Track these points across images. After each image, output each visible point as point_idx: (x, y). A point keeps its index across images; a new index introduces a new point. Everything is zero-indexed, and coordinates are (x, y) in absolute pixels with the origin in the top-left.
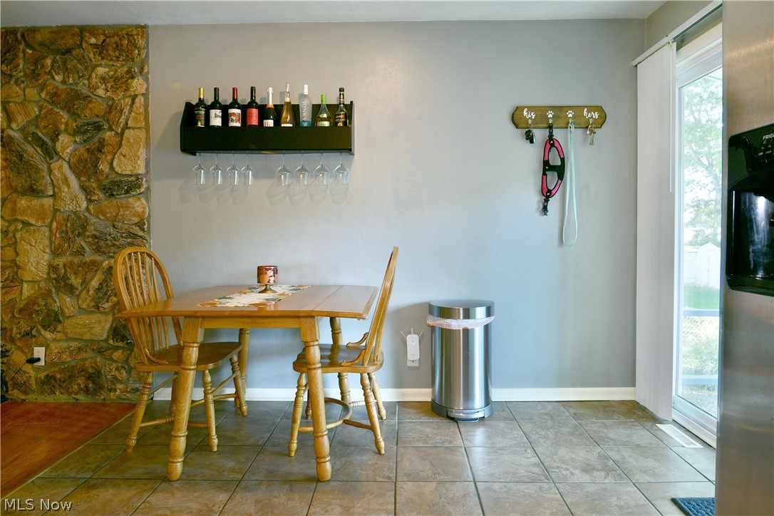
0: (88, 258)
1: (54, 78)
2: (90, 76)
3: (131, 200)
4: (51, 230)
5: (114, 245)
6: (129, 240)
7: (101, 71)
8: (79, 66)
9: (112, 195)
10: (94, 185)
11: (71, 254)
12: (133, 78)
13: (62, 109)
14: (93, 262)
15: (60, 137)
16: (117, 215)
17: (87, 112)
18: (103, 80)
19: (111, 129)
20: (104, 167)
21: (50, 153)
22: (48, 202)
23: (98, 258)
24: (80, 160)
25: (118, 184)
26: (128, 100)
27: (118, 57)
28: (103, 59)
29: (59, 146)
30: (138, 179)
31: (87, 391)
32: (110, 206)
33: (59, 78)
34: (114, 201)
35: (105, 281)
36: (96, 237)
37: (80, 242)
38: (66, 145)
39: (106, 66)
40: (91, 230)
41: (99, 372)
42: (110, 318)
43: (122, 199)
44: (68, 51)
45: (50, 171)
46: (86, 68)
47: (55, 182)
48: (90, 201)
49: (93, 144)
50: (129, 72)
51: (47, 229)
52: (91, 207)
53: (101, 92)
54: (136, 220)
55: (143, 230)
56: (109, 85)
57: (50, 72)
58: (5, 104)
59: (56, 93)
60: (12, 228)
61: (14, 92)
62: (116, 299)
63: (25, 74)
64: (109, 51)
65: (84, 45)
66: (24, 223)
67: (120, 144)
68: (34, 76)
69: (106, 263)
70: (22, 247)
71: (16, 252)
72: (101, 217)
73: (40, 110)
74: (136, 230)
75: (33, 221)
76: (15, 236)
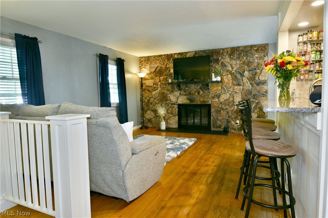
1: (244, 58)
2: (253, 57)
3: (263, 86)
4: (242, 93)
5: (259, 97)
7: (256, 56)
8: (250, 55)
9: (259, 85)
10: (254, 83)
12: (265, 57)
13: (246, 65)
14: (253, 101)
15: (245, 72)
16: (260, 90)
17: (253, 66)
18: (257, 58)
19: (258, 69)
20: (257, 78)
21: (242, 75)
22: (241, 87)
23: (254, 100)
24: (250, 77)
25: (261, 83)
26: (263, 62)
27: (261, 52)
28: (257, 53)
29: (245, 74)
30: (266, 81)
32: (258, 88)
33: (245, 58)
34: (259, 86)
35: (256, 105)
36: (254, 95)
37: (249, 96)
38: (246, 73)
39: (257, 54)
40: (253, 93)
42: (257, 114)
43: (261, 86)
44: (247, 51)
45: (243, 80)
46: (252, 55)
47: (244, 82)
48: (252, 87)
49: (254, 73)
50: (264, 55)
51: (241, 93)
52: (253, 88)
53: (256, 61)
54: (265, 91)
55: (266, 93)
56: (258, 59)
57: (243, 57)
58: (231, 65)
59: (244, 62)
60: (232, 93)
61: (234, 62)
62: (258, 110)
63: (236, 58)
64: (259, 51)
65: (252, 50)
66: (235, 92)
67: (261, 73)
68: (239, 58)
69: (256, 101)
70: (235, 98)
71: (234, 99)
72: (255, 90)
73: (240, 66)
74: (265, 93)
75: (238, 92)
76: (233, 95)
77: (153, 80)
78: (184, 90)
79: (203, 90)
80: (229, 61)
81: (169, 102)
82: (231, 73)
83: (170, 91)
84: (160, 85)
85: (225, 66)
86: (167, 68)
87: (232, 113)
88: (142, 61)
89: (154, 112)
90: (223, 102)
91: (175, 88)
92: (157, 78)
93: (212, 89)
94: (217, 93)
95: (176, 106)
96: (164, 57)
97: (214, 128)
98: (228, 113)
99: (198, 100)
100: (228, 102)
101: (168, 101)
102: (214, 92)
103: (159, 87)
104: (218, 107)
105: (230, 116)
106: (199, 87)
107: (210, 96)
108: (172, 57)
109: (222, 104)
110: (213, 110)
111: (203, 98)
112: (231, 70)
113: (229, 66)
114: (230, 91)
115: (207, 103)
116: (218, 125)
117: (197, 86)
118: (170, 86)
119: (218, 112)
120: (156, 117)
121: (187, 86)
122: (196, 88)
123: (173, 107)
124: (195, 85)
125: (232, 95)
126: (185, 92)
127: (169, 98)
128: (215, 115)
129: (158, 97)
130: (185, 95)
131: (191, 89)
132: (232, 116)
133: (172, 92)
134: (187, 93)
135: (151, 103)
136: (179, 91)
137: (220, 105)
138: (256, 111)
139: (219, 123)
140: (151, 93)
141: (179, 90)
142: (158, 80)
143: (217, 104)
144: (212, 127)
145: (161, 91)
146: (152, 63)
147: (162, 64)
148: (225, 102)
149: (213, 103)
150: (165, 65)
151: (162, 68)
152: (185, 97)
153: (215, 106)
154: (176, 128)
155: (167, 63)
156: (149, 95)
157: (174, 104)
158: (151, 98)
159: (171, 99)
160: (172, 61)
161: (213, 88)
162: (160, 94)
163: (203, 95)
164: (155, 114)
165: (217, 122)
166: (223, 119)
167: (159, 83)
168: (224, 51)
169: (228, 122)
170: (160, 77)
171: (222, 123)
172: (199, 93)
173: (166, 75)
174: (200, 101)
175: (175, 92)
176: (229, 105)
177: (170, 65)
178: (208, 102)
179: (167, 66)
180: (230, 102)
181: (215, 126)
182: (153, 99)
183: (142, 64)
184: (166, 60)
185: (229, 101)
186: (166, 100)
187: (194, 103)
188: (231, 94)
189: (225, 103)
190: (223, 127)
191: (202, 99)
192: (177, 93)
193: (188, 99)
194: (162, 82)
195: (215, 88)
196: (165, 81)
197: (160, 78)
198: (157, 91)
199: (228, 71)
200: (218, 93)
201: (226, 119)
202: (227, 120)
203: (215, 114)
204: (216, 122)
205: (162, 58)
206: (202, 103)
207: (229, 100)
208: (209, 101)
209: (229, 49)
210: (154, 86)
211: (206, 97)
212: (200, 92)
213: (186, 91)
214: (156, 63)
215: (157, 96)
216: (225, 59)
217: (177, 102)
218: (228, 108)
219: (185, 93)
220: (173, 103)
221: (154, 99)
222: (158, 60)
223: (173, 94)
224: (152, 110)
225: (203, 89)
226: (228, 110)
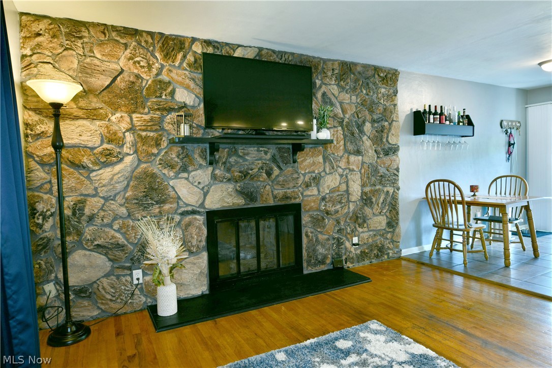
0: (377, 187)
1: (362, 92)
2: (378, 92)
3: (394, 157)
4: (361, 173)
5: (388, 180)
6: (394, 177)
7: (383, 90)
8: (373, 87)
9: (388, 154)
10: (380, 149)
11: (370, 186)
13: (366, 109)
14: (379, 189)
15: (366, 124)
16: (390, 164)
17: (378, 112)
18: (383, 95)
19: (386, 121)
20: (384, 140)
21: (362, 132)
22: (360, 158)
23: (381, 187)
24: (375, 136)
25: (390, 149)
26: (393, 106)
27: (391, 85)
28: (383, 84)
29: (365, 129)
30: (398, 146)
31: (377, 256)
32: (387, 160)
33: (365, 92)
34: (388, 157)
35: (385, 198)
36: (381, 176)
37: (373, 179)
38: (368, 127)
39: (384, 88)
40: (380, 173)
41: (383, 246)
42: (385, 217)
43: (392, 156)
44: (369, 78)
45: (362, 142)
46: (376, 88)
47: (365, 147)
48: (378, 157)
49: (380, 128)
51: (359, 172)
52: (378, 161)
53: (382, 101)
54: (396, 167)
55: (398, 172)
56: (385, 98)
57: (361, 89)
58: (341, 103)
59: (365, 100)
60: (345, 173)
61: (345, 97)
62: (387, 207)
63: (350, 88)
64: (387, 81)
65: (376, 76)
66: (350, 170)
67: (390, 128)
68: (354, 89)
69: (385, 190)
70: (351, 183)
71: (347, 186)
72: (382, 166)
73: (356, 109)
74: (396, 172)
75: (355, 169)
76: (347, 177)
77: (98, 123)
78: (224, 163)
79: (281, 164)
80: (336, 93)
81: (174, 205)
82: (341, 123)
83: (178, 168)
84: (134, 144)
85: (332, 104)
86: (161, 86)
87: (345, 221)
88: (39, 35)
89: (106, 255)
90: (327, 196)
91: (196, 156)
92: (118, 115)
93: (302, 161)
94: (314, 172)
95: (201, 219)
96: (150, 40)
97: (310, 268)
98: (338, 223)
99: (270, 195)
100: (338, 195)
101: (171, 203)
102: (307, 171)
103: (126, 150)
104: (319, 210)
105: (343, 229)
106: (269, 156)
107: (300, 182)
108: (181, 49)
109: (327, 200)
110: (305, 219)
111: (283, 186)
112: (342, 116)
113: (338, 104)
114: (340, 167)
115: (293, 201)
116: (320, 257)
117: (266, 153)
118: (177, 149)
119: (318, 222)
120: (120, 272)
121: (236, 153)
122: (260, 159)
123: (189, 225)
124: (258, 151)
125: (344, 177)
126: (228, 170)
127: (172, 193)
128: (312, 233)
129: (126, 189)
130: (229, 180)
131: (247, 160)
132: (346, 229)
133: (184, 169)
134: (236, 174)
135: (91, 218)
136: (210, 169)
137: (323, 204)
138: (384, 211)
139: (321, 251)
140: (88, 178)
141: (211, 163)
142: (124, 125)
143: (314, 201)
144: (305, 265)
145: (138, 165)
146: (91, 51)
147: (143, 67)
148: (331, 195)
149: (306, 198)
150: (154, 71)
151: (142, 79)
152: (230, 187)
153: (311, 208)
154: (203, 296)
155: (162, 66)
156: (82, 183)
157: (194, 212)
158: (88, 195)
159: (179, 198)
160: (181, 63)
161: (305, 160)
162: (136, 178)
163: (281, 179)
164: (110, 260)
165: (318, 250)
166: (328, 239)
167: (129, 137)
168: (326, 65)
169: (339, 243)
170: (130, 113)
171: (327, 249)
172: (269, 174)
173: (158, 109)
174: (275, 197)
175: (196, 170)
176: (340, 202)
177: (173, 75)
178: (295, 198)
179: (160, 77)
180: (342, 195)
181: (313, 261)
182: (102, 201)
183: (39, 45)
184: (157, 55)
185: (340, 193)
186: (161, 202)
187: (257, 205)
188: (341, 176)
189: (331, 197)
190: (328, 261)
191: (279, 192)
192: (203, 175)
193: (241, 193)
194: (144, 134)
195: (309, 161)
196: (156, 131)
197: (131, 119)
198: (118, 168)
199: (335, 116)
200: (316, 172)
201: (334, 239)
202: (338, 240)
203: (312, 230)
204: (314, 250)
205: (139, 43)
206: (280, 203)
207: (338, 191)
208: (298, 195)
209: (336, 63)
210: (105, 146)
211: (291, 185)
212: (271, 169)
213: (232, 166)
214: (113, 56)
215: (119, 187)
216: (329, 87)
217: (202, 205)
218: (340, 209)
219: (228, 175)
220: (190, 208)
221: (106, 199)
222: (122, 47)
223: (187, 179)
224: (98, 245)
225: (279, 160)
226: (338, 216)
